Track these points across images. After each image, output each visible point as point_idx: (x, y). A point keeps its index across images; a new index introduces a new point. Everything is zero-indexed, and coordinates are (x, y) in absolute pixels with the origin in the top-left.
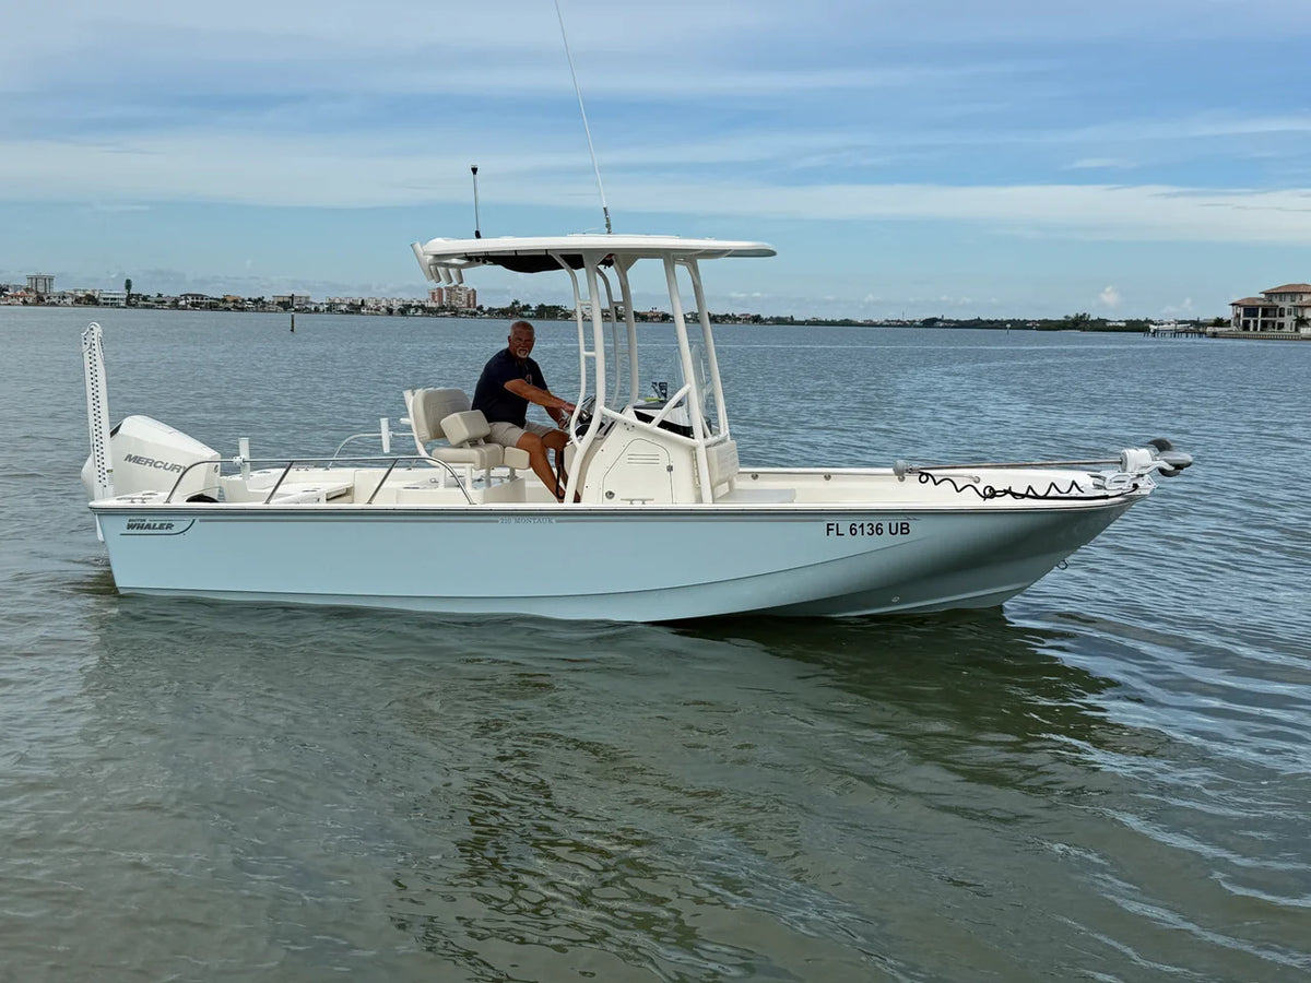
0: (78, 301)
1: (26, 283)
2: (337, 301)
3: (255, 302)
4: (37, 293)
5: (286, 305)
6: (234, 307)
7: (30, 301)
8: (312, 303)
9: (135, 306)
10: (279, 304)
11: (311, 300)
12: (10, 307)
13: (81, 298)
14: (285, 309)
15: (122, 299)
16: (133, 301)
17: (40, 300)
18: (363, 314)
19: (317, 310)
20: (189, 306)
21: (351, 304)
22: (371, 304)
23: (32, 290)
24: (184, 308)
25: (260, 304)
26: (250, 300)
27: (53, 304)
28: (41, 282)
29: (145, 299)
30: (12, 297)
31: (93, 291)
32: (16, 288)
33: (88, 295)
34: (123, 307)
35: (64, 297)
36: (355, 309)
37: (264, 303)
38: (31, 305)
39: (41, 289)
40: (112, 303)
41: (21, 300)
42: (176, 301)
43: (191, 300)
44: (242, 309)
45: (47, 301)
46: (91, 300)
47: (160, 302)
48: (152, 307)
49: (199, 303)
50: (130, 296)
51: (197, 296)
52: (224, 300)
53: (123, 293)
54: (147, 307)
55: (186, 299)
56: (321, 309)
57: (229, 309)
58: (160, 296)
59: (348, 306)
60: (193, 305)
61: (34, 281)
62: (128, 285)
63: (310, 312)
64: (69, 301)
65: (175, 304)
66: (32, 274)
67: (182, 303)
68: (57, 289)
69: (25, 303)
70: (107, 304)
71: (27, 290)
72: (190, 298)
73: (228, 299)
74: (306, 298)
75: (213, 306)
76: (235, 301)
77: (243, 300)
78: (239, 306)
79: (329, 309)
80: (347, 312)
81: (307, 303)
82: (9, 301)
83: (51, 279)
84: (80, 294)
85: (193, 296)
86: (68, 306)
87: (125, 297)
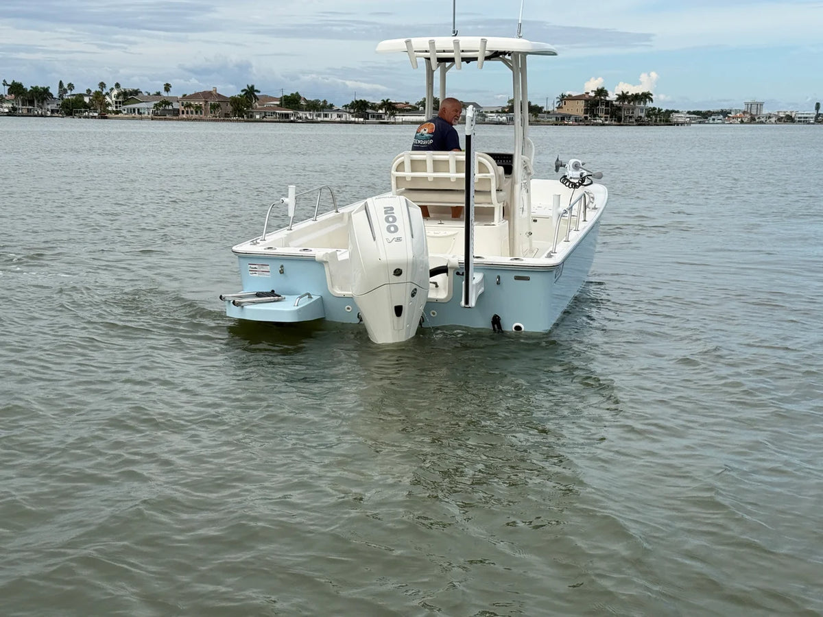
0: (780, 120)
1: (744, 108)
4: (751, 114)
7: (745, 120)
12: (731, 125)
13: (782, 118)
15: (812, 118)
17: (753, 120)
23: (748, 113)
27: (762, 123)
28: (754, 107)
30: (733, 118)
31: (791, 112)
32: (736, 111)
33: (787, 116)
34: (813, 123)
35: (770, 117)
38: (746, 123)
39: (754, 112)
40: (805, 121)
41: (739, 120)
45: (757, 120)
46: (790, 119)
50: (818, 115)
53: (813, 112)
61: (749, 107)
62: (818, 107)
64: (773, 120)
66: (749, 101)
68: (765, 111)
69: (742, 122)
70: (801, 121)
71: (744, 112)
82: (731, 121)
83: (761, 104)
84: (782, 115)
86: (772, 123)
87: (814, 115)
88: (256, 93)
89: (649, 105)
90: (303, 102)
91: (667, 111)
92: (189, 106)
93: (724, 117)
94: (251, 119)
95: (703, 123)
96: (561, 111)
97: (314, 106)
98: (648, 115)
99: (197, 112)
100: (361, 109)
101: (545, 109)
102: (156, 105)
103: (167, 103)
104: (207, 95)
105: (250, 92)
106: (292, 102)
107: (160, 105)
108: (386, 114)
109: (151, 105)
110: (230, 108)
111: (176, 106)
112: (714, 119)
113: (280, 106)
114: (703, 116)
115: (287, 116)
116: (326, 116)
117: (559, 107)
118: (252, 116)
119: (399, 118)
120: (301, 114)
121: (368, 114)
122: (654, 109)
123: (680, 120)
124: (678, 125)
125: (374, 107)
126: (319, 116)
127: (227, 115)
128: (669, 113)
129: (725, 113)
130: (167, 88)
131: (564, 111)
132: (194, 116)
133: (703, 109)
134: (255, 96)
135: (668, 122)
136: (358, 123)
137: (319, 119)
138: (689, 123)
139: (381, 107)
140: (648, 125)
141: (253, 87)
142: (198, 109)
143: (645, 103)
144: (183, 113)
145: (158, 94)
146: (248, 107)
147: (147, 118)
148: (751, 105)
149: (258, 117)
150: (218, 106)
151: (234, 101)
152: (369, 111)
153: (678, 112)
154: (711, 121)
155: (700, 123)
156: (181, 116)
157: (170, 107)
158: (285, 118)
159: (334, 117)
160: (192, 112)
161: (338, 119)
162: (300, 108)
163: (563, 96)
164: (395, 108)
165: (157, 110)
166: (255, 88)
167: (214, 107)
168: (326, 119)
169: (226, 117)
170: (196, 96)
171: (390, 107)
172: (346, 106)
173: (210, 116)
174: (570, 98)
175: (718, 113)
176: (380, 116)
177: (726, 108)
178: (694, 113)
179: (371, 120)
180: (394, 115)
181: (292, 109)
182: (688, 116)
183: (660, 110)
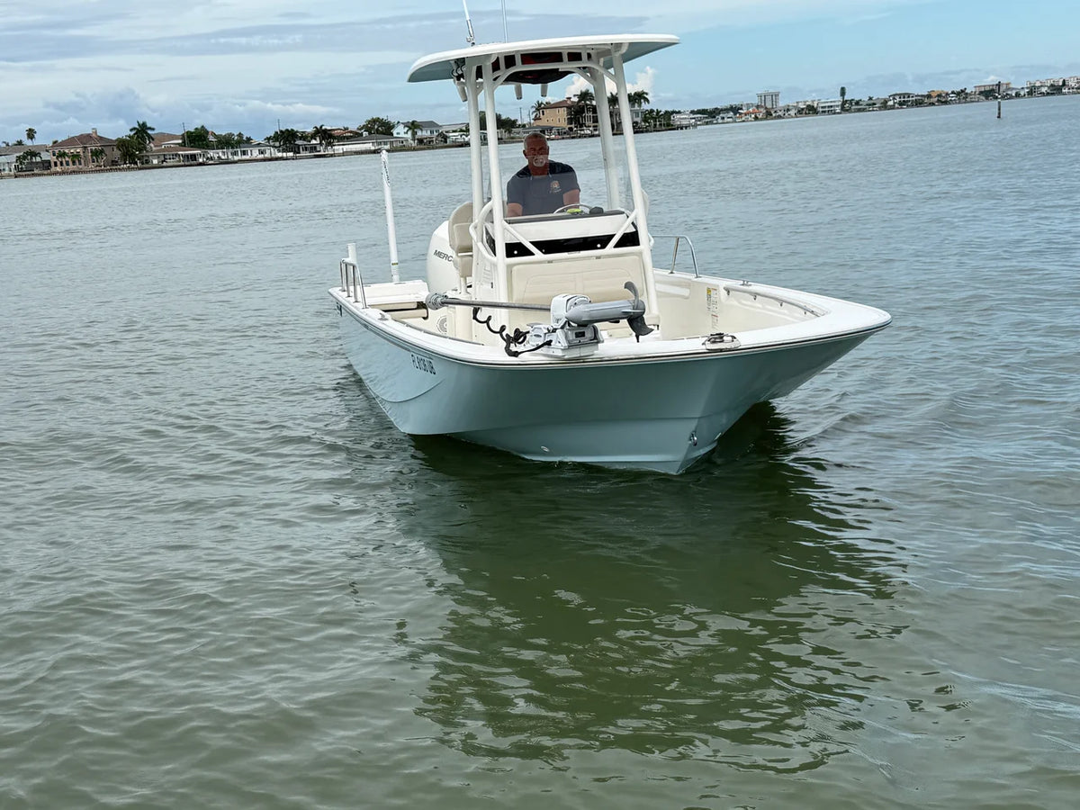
0: (800, 112)
1: (756, 101)
2: (1038, 84)
3: (958, 94)
4: (766, 108)
5: (989, 94)
6: (938, 101)
7: (760, 117)
8: (1013, 89)
9: (848, 111)
10: (981, 93)
11: (1011, 86)
12: (744, 123)
13: (803, 109)
14: (987, 98)
15: (837, 106)
16: (848, 106)
17: (768, 114)
18: (1065, 94)
19: (1018, 95)
20: (897, 105)
21: (1052, 85)
22: (1072, 83)
23: (762, 107)
24: (892, 108)
25: (962, 96)
26: (953, 93)
27: (779, 117)
28: (769, 98)
29: (857, 103)
30: (746, 115)
31: (813, 101)
32: (748, 106)
33: (808, 106)
34: (838, 113)
35: (788, 110)
36: (1056, 90)
37: (967, 94)
38: (761, 119)
39: (769, 105)
40: (829, 111)
41: (753, 116)
42: (886, 102)
43: (898, 100)
44: (946, 103)
45: (774, 115)
46: (811, 110)
47: (871, 104)
48: (864, 110)
49: (907, 101)
50: (844, 102)
51: (904, 95)
52: (929, 96)
53: (838, 99)
54: (859, 110)
55: (894, 99)
56: (1022, 93)
57: (933, 104)
58: (871, 99)
59: (1049, 87)
60: (901, 104)
61: (763, 98)
62: (843, 92)
63: (1011, 97)
64: (792, 112)
65: (884, 105)
66: (762, 92)
67: (891, 103)
68: (782, 103)
69: (756, 118)
70: (824, 112)
71: (758, 107)
72: (897, 98)
73: (933, 94)
74: (1007, 84)
75: (919, 103)
76: (939, 96)
77: (947, 94)
78: (942, 100)
79: (1031, 93)
80: (1048, 94)
81: (1009, 89)
82: (743, 119)
83: (777, 95)
84: (802, 106)
85: (900, 95)
86: (792, 117)
87: (840, 103)
88: (149, 132)
89: (645, 106)
90: (211, 138)
91: (666, 112)
92: (62, 155)
93: (735, 114)
94: (146, 165)
95: (711, 123)
96: (539, 123)
97: (226, 142)
98: (645, 120)
99: (74, 163)
100: (288, 140)
101: (519, 122)
102: (19, 158)
103: (34, 154)
104: (84, 139)
105: (142, 131)
106: (198, 138)
107: (25, 158)
108: (321, 144)
109: (13, 158)
110: (117, 153)
111: (46, 156)
112: (723, 118)
113: (183, 145)
114: (710, 115)
115: (194, 157)
116: (244, 153)
117: (535, 119)
118: (147, 162)
119: (339, 149)
120: (211, 153)
121: (299, 146)
122: (652, 111)
123: (685, 122)
124: (682, 129)
125: (304, 137)
126: (235, 154)
127: (114, 163)
128: (669, 114)
129: (735, 110)
130: (31, 134)
131: (544, 122)
132: (71, 167)
133: (709, 107)
134: (150, 137)
135: (670, 127)
136: (287, 159)
137: (236, 158)
138: (695, 126)
139: (313, 136)
140: (647, 131)
141: (144, 124)
142: (75, 157)
143: (640, 105)
144: (56, 164)
145: (20, 143)
146: (140, 150)
147: (10, 176)
148: (763, 97)
149: (155, 162)
150: (102, 151)
151: (122, 144)
152: (299, 142)
153: (679, 112)
154: (720, 121)
155: (707, 123)
156: (53, 169)
157: (38, 159)
158: (191, 161)
159: (256, 154)
160: (67, 164)
161: (261, 156)
162: (209, 146)
163: (540, 105)
164: (331, 136)
165: (21, 164)
166: (149, 125)
167: (96, 154)
168: (244, 157)
169: (113, 165)
170: (71, 142)
171: (326, 136)
172: (268, 139)
173: (91, 166)
174: (549, 106)
175: (726, 110)
176: (314, 148)
177: (735, 103)
178: (699, 112)
179: (303, 154)
180: (330, 144)
181: (199, 147)
182: (692, 116)
183: (658, 112)
